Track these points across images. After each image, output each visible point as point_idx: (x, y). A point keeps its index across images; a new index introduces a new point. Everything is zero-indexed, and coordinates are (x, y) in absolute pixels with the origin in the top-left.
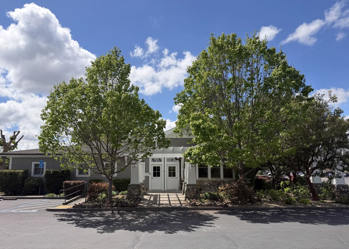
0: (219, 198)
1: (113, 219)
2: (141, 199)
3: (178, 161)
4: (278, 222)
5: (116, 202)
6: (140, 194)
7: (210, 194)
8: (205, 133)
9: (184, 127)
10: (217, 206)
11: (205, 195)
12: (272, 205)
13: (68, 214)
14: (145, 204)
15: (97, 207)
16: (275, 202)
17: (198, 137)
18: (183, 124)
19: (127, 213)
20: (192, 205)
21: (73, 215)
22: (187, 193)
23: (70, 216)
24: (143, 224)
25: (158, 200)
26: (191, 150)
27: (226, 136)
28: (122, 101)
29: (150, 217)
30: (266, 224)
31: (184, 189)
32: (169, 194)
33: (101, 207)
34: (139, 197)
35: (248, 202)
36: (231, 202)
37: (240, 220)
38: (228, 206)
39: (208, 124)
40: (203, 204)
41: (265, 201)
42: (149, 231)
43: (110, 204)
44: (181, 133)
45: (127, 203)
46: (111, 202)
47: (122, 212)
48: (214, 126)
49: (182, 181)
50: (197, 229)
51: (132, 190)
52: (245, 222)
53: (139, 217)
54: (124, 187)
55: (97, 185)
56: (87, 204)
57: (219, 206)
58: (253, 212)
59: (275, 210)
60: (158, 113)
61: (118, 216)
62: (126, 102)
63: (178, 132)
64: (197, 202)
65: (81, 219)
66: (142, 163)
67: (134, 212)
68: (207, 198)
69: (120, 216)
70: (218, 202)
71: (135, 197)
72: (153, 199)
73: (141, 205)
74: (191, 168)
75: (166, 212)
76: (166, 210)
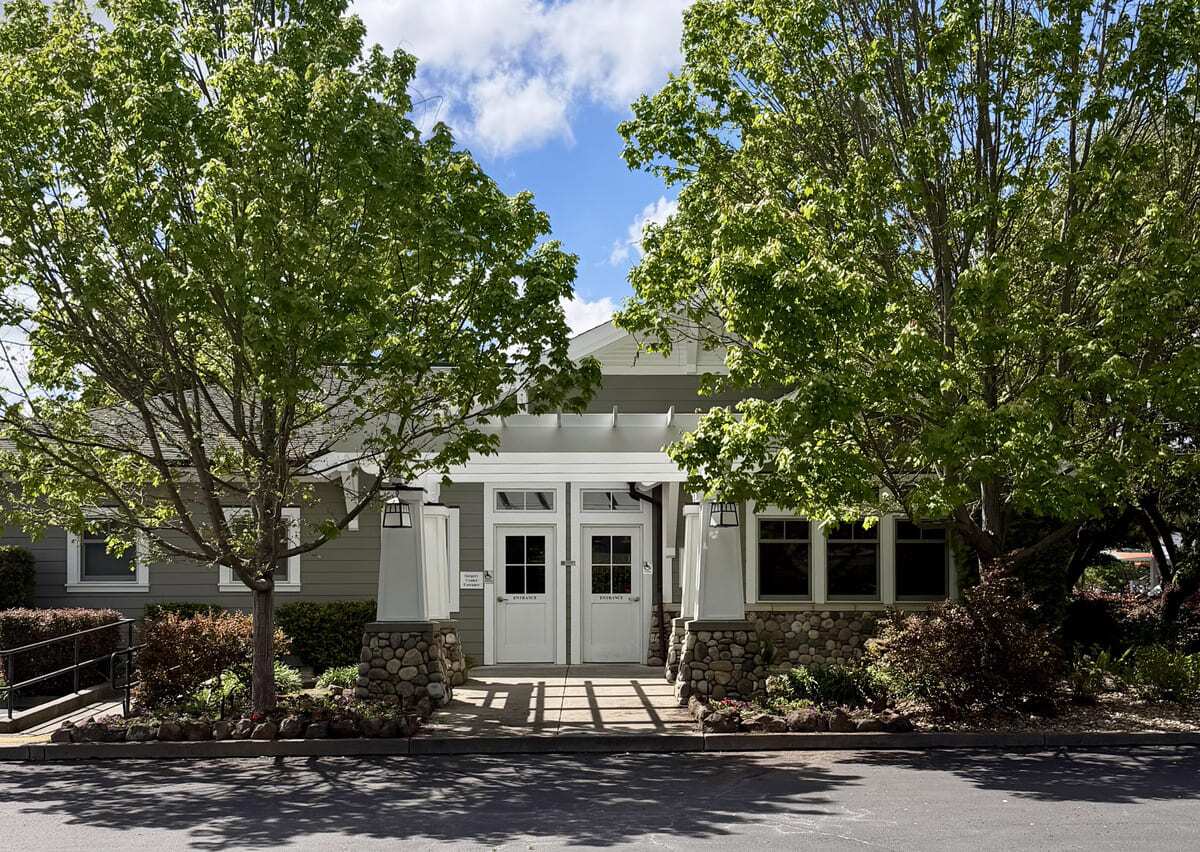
0: (869, 692)
1: (284, 789)
2: (436, 703)
3: (646, 508)
4: (1184, 796)
5: (296, 713)
6: (432, 676)
7: (819, 675)
8: (796, 323)
9: (677, 294)
10: (853, 727)
11: (792, 678)
12: (1158, 721)
13: (29, 770)
14: (459, 725)
15: (192, 735)
16: (1171, 708)
17: (760, 345)
18: (675, 279)
19: (359, 763)
20: (717, 726)
21: (57, 774)
22: (692, 669)
23: (39, 780)
24: (447, 808)
25: (533, 704)
26: (716, 423)
27: (913, 338)
28: (315, 124)
29: (486, 780)
30: (1117, 805)
31: (678, 651)
32: (595, 681)
33: (214, 738)
34: (425, 693)
35: (1027, 709)
36: (928, 708)
37: (979, 787)
38: (912, 727)
39: (815, 268)
40: (776, 718)
41: (1115, 706)
42: (482, 836)
43: (261, 720)
44: (662, 329)
45: (358, 718)
46: (267, 713)
47: (332, 759)
48: (850, 275)
49: (667, 618)
50: (744, 825)
51: (388, 652)
52: (1002, 799)
53: (426, 780)
54: (345, 650)
55: (185, 624)
56: (136, 721)
57: (866, 727)
58: (1050, 754)
59: (1172, 748)
60: (526, 209)
61: (307, 777)
62: (335, 128)
63: (644, 322)
64: (744, 712)
65: (100, 791)
66: (443, 510)
67: (395, 758)
68: (799, 691)
69: (320, 779)
70: (861, 708)
71: (407, 691)
72: (507, 703)
73: (435, 726)
74: (714, 535)
75: (570, 760)
76: (572, 753)
